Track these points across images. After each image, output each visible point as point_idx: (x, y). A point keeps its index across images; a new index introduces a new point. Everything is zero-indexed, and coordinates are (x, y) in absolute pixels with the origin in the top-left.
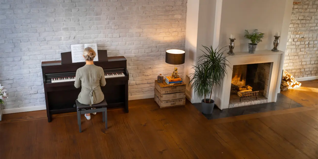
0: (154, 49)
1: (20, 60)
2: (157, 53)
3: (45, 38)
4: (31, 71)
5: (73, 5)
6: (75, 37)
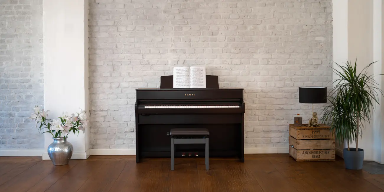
0: (287, 82)
1: (118, 87)
2: (292, 88)
3: (149, 62)
4: (129, 101)
5: (184, 22)
6: (184, 62)
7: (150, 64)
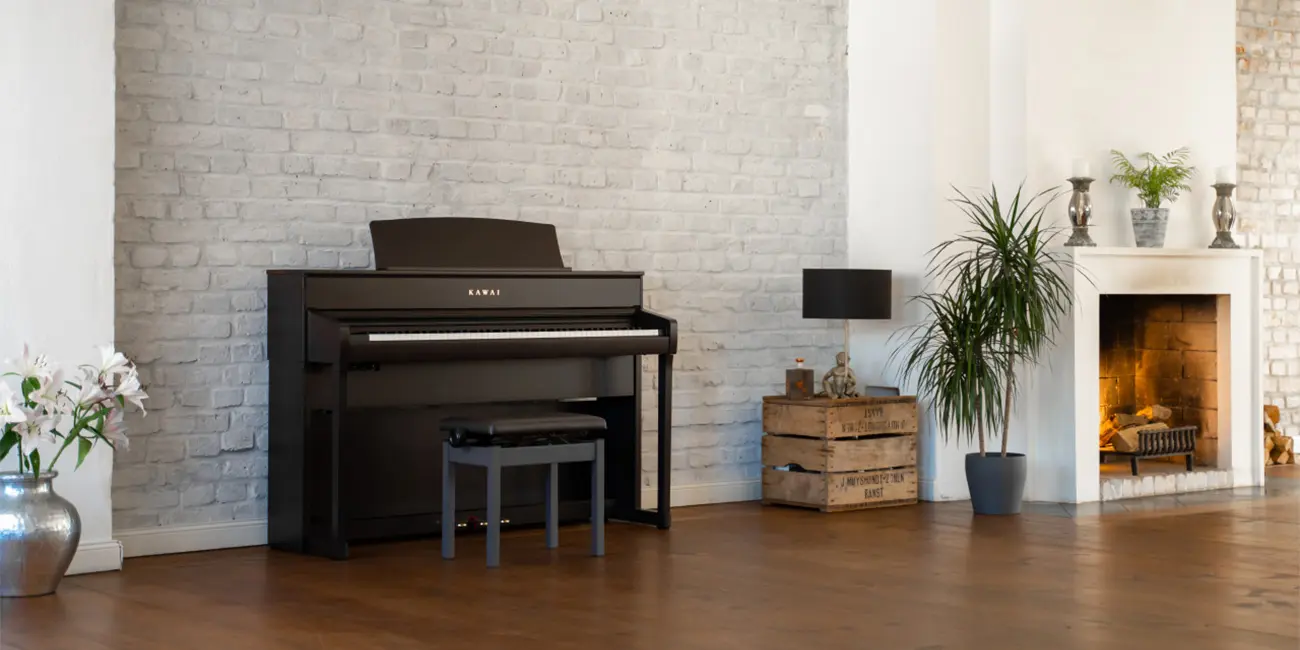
0: (733, 255)
1: (196, 265)
2: (746, 275)
3: (313, 164)
4: (236, 324)
5: (434, 16)
6: (432, 170)
7: (317, 172)
